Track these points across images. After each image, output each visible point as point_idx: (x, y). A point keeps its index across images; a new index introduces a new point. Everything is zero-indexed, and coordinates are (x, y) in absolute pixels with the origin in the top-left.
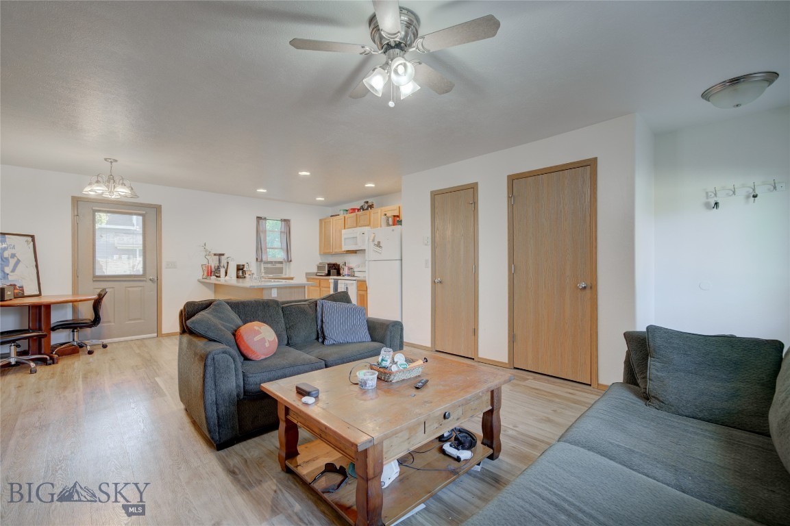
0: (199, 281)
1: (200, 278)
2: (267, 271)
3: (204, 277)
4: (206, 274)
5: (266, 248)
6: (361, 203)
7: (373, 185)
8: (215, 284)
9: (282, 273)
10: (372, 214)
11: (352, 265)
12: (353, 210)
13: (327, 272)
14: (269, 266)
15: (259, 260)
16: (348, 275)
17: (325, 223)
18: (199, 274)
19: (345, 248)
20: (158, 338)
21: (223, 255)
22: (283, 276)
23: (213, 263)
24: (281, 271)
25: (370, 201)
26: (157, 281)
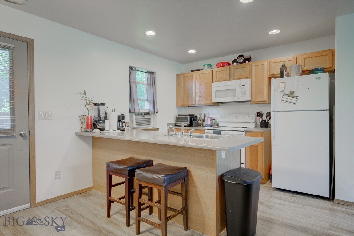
0: (77, 134)
1: (78, 131)
2: (139, 122)
3: (83, 130)
4: (85, 126)
5: (137, 100)
6: (235, 57)
7: (278, 31)
8: (93, 137)
9: (149, 124)
10: (254, 67)
11: (213, 117)
12: (224, 64)
13: (189, 122)
14: (140, 117)
15: (132, 111)
16: (211, 126)
17: (184, 77)
18: (77, 126)
19: (214, 100)
20: (30, 209)
21: (103, 104)
22: (151, 127)
23: (93, 114)
24: (148, 122)
25: (246, 55)
26: (29, 136)
